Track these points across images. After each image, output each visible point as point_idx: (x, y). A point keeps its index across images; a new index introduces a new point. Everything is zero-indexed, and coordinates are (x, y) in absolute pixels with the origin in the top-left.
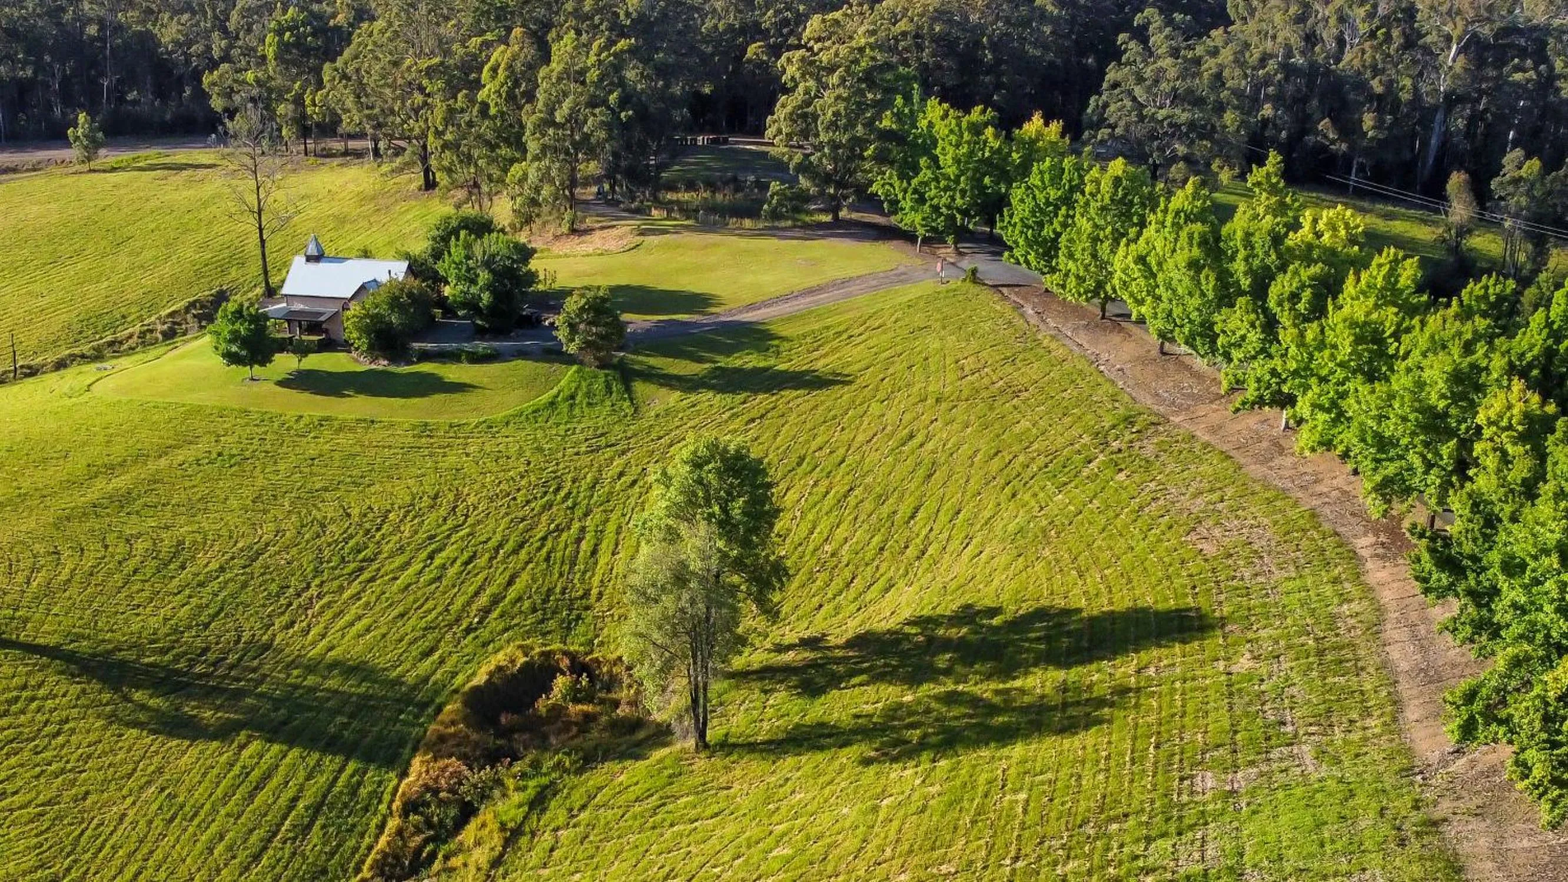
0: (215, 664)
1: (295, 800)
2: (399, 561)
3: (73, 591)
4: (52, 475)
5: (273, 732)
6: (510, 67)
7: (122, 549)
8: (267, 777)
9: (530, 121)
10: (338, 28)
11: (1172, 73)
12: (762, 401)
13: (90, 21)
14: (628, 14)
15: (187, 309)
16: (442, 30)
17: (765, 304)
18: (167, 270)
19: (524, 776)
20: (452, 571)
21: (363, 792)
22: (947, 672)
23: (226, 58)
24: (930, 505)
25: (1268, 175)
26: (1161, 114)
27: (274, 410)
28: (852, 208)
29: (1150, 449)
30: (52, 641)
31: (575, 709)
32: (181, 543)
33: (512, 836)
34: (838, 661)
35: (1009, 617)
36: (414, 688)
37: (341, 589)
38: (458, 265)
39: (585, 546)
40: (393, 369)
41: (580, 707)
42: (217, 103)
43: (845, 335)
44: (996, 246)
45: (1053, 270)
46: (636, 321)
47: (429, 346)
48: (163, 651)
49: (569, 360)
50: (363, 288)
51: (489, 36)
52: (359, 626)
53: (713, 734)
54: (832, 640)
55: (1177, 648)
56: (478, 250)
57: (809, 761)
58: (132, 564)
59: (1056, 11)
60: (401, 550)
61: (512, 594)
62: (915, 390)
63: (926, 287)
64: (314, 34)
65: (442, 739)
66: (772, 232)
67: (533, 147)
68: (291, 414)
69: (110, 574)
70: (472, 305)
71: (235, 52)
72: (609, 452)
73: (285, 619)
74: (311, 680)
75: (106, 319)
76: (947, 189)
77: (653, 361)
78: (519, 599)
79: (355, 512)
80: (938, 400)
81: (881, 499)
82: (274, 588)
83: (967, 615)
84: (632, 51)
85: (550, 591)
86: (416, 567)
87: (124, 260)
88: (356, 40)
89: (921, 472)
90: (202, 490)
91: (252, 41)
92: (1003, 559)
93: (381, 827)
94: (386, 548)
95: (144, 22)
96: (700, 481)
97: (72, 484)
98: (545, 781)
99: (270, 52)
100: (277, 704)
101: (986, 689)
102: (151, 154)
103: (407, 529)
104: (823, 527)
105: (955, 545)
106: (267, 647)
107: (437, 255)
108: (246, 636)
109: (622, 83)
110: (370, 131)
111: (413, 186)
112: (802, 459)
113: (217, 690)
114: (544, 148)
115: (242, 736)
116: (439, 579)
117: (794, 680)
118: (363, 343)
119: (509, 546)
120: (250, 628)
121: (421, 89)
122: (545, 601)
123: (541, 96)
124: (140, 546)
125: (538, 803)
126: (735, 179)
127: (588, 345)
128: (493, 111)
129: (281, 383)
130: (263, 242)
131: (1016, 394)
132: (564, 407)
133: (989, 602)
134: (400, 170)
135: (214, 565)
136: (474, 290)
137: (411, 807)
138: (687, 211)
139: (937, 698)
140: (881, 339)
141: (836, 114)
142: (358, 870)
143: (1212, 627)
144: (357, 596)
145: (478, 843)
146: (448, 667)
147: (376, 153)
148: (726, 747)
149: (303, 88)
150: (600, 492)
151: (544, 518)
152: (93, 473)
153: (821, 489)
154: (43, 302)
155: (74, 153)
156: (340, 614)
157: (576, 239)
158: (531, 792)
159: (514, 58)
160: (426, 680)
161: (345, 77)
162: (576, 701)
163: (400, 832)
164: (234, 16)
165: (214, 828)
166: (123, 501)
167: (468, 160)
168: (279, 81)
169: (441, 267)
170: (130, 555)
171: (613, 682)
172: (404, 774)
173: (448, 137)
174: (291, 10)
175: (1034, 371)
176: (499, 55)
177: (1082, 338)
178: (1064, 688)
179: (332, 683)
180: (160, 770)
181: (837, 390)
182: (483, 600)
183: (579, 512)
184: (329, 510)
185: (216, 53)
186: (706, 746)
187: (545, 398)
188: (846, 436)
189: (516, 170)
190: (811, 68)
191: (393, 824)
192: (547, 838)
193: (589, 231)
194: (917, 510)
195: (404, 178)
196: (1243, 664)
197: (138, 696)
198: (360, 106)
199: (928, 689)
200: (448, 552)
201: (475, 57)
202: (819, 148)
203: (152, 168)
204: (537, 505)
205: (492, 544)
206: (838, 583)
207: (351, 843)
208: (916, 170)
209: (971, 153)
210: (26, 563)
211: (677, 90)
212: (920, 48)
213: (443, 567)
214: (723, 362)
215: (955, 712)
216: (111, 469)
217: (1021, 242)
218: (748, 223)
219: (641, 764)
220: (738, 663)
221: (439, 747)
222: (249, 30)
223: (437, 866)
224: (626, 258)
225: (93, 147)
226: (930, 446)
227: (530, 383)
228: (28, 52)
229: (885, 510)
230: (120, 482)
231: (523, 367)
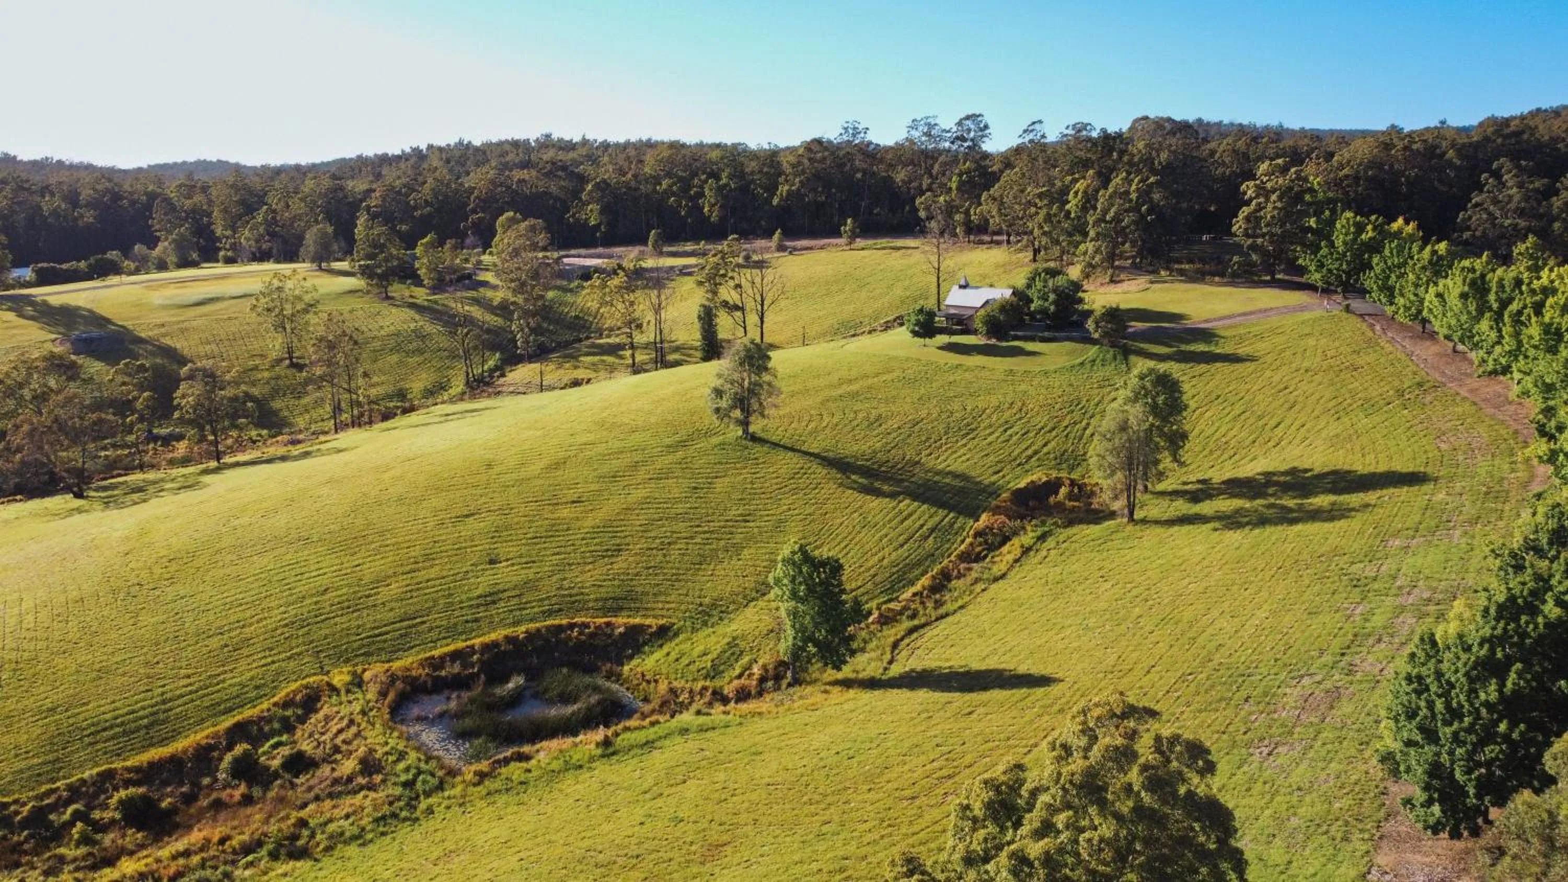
0: (892, 467)
1: (922, 526)
2: (988, 432)
3: (827, 431)
4: (822, 382)
5: (915, 497)
6: (1085, 192)
7: (852, 415)
8: (910, 515)
9: (1091, 219)
10: (994, 173)
11: (1516, 198)
12: (1203, 367)
13: (858, 170)
14: (1160, 163)
15: (895, 320)
16: (1051, 173)
17: (1215, 320)
18: (886, 299)
19: (1036, 526)
20: (1015, 438)
21: (956, 526)
22: (1272, 495)
23: (929, 189)
24: (1288, 422)
25: (1527, 248)
26: (1508, 222)
27: (934, 359)
28: (1283, 271)
29: (1428, 399)
30: (816, 451)
31: (1069, 504)
32: (880, 415)
33: (1026, 551)
34: (1214, 489)
35: (1315, 473)
36: (988, 486)
37: (957, 441)
38: (1039, 291)
39: (1088, 432)
40: (999, 344)
41: (1072, 503)
42: (922, 214)
43: (1260, 337)
44: (1363, 292)
45: (1391, 304)
46: (1138, 326)
47: (1019, 333)
48: (867, 460)
49: (1094, 342)
50: (987, 302)
51: (1077, 176)
52: (964, 458)
53: (1138, 515)
54: (1214, 481)
55: (1405, 489)
56: (1050, 283)
57: (1186, 528)
58: (855, 423)
59: (1459, 163)
60: (990, 426)
61: (1045, 450)
62: (1294, 365)
63: (1318, 313)
64: (979, 176)
65: (998, 507)
66: (1232, 284)
67: (1092, 234)
68: (942, 362)
69: (845, 425)
70: (1043, 311)
71: (934, 186)
72: (1109, 389)
73: (928, 452)
74: (937, 478)
75: (853, 323)
76: (1337, 259)
77: (1142, 345)
78: (1049, 453)
79: (969, 408)
80: (1307, 371)
81: (1260, 418)
82: (924, 438)
83: (1293, 472)
84: (1157, 183)
85: (1066, 451)
86: (997, 434)
87: (864, 294)
88: (1002, 179)
89: (1287, 406)
90: (894, 393)
91: (944, 180)
92: (1321, 449)
93: (963, 541)
94: (982, 425)
95: (887, 171)
96: (1143, 387)
97: (831, 386)
98: (1046, 529)
99: (954, 186)
100: (919, 486)
101: (1291, 503)
102: (883, 242)
103: (994, 418)
104: (1223, 430)
105: (1297, 441)
106: (918, 463)
107: (1029, 286)
108: (908, 458)
109: (1151, 199)
110: (1004, 228)
111: (1027, 260)
112: (1218, 397)
113: (891, 478)
114: (1098, 234)
115: (901, 497)
116: (1008, 441)
117: (1188, 496)
118: (984, 329)
119: (1048, 428)
120: (910, 454)
121: (1036, 205)
122: (1062, 455)
123: (1099, 206)
124: (860, 415)
125: (1042, 538)
126: (1218, 258)
127: (1105, 335)
128: (1073, 215)
129: (940, 348)
130: (939, 285)
131: (1356, 369)
132: (1088, 366)
133: (1306, 466)
134: (1020, 251)
135: (896, 426)
136: (1046, 304)
137: (978, 534)
138: (1182, 272)
139: (1263, 506)
140: (1278, 340)
141: (1273, 217)
142: (949, 556)
143: (1429, 480)
144: (965, 445)
145: (1009, 552)
146: (1007, 478)
147: (1008, 242)
148: (1144, 521)
149: (970, 206)
150: (1101, 407)
151: (1069, 417)
152: (841, 382)
153: (1226, 411)
154: (821, 314)
155: (842, 241)
156: (955, 452)
157: (1113, 285)
158: (1039, 533)
159: (1088, 186)
160: (994, 484)
161: (994, 199)
162: (1070, 500)
163: (971, 544)
164: (936, 167)
165: (883, 532)
166: (854, 395)
167: (1057, 242)
168: (957, 202)
169: (1029, 293)
170: (855, 419)
171: (1093, 494)
172: (978, 520)
173: (1046, 229)
174: (968, 164)
175: (1371, 358)
176: (1080, 186)
177: (1407, 343)
178: (1333, 504)
179: (947, 480)
180: (861, 507)
181: (1248, 364)
182: (1029, 452)
183: (1088, 416)
184: (956, 406)
185: (924, 187)
186: (1133, 520)
187: (1079, 361)
188: (1248, 386)
189: (1082, 247)
190: (1262, 191)
191: (968, 540)
192: (1044, 553)
193: (1119, 282)
194: (1279, 424)
195: (1020, 255)
196: (1441, 496)
197: (853, 477)
198: (1001, 215)
199: (1260, 502)
200: (1015, 429)
201: (1068, 187)
202: (1263, 236)
203: (884, 248)
204: (1065, 411)
205: (1038, 427)
206: (1226, 456)
207: (947, 546)
208: (1319, 248)
209: (1355, 239)
210: (807, 418)
211: (1184, 205)
212: (1358, 185)
213: (1011, 436)
214: (1184, 347)
215: (1271, 511)
216: (850, 381)
217: (1375, 288)
218: (1217, 279)
219: (1098, 527)
220: (1160, 487)
221: (996, 511)
222: (944, 175)
223: (988, 560)
224: (1138, 295)
225: (853, 237)
226: (1295, 393)
227: (1070, 353)
228: (824, 187)
229: (1261, 423)
230: (854, 387)
231: (1068, 345)
